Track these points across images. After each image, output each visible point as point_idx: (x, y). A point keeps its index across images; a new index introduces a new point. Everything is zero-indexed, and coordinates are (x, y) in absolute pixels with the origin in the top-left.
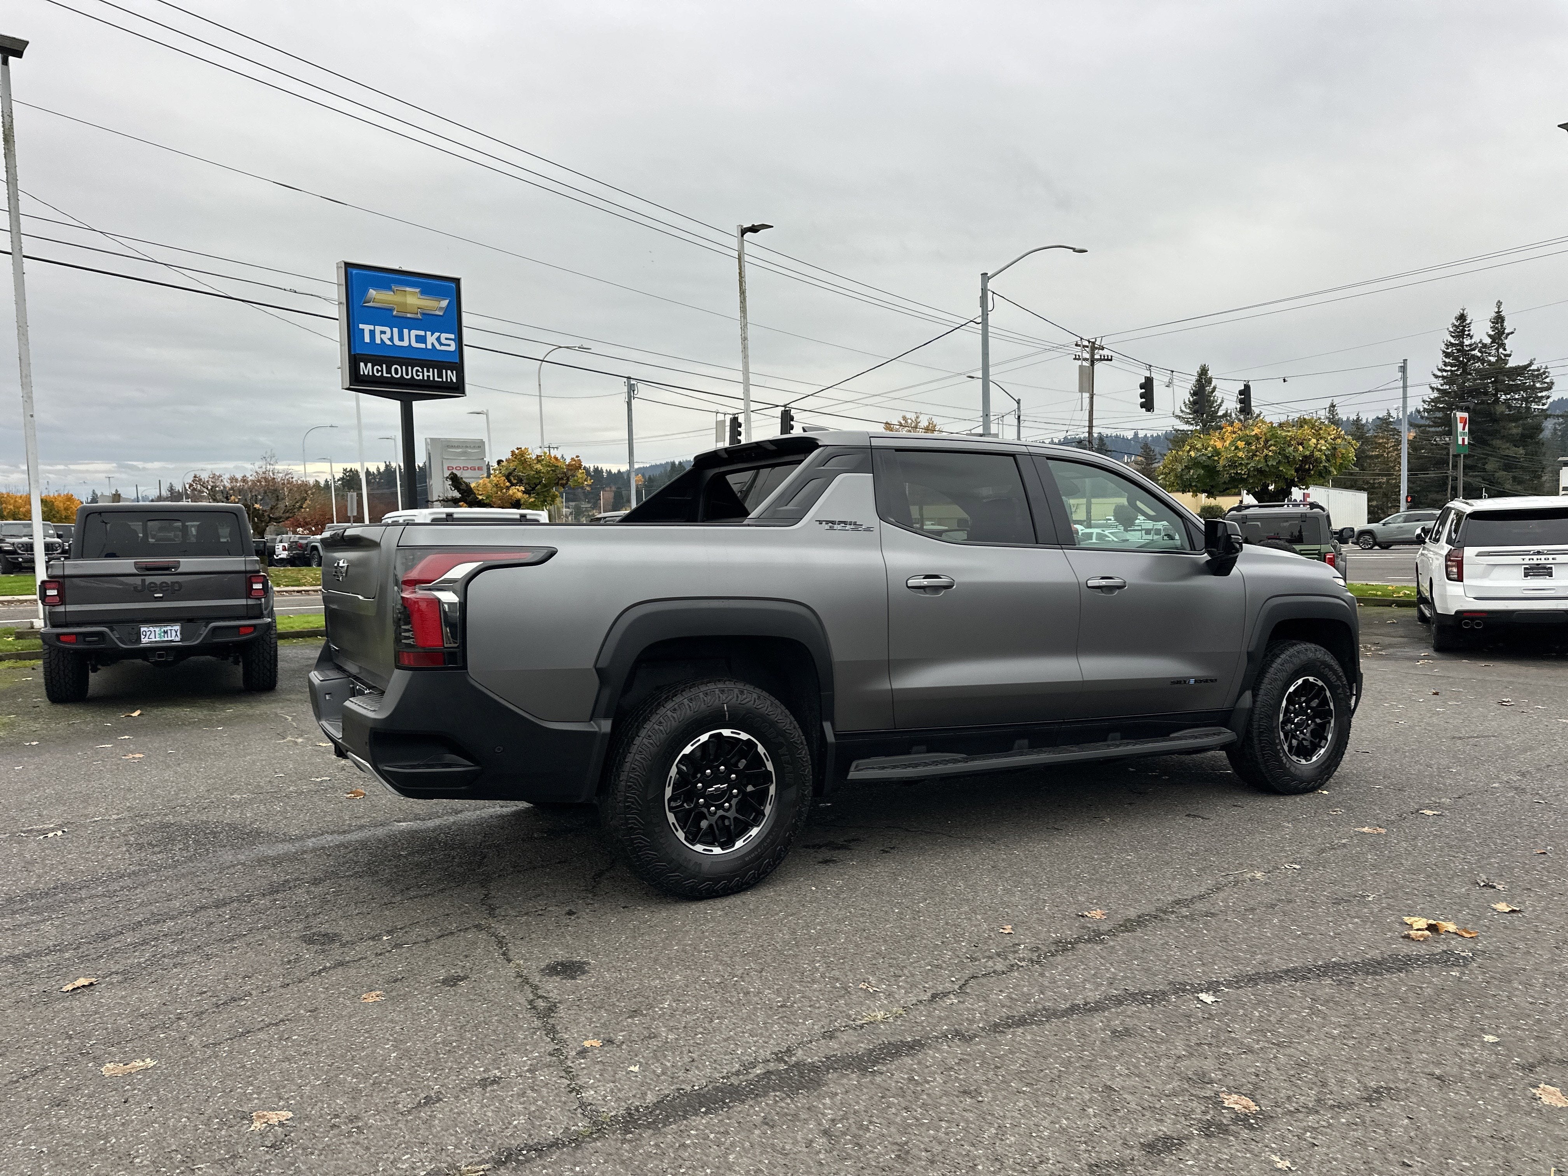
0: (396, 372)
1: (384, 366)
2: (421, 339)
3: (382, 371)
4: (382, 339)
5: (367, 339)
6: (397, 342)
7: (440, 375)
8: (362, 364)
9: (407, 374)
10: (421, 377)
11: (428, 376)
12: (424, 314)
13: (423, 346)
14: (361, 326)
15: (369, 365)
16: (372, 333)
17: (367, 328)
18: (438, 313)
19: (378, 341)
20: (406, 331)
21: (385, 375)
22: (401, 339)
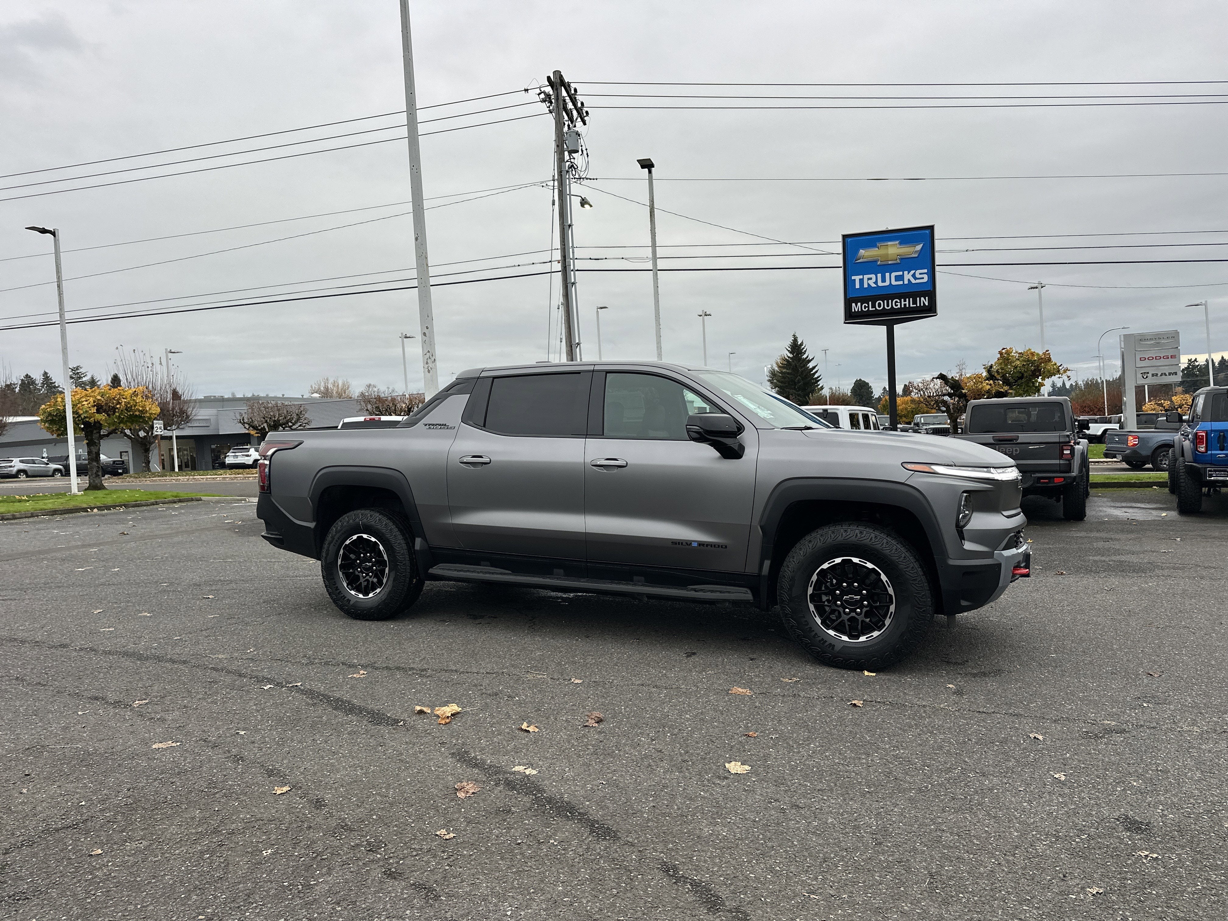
0: (879, 305)
1: (870, 303)
2: (899, 278)
3: (868, 307)
4: (868, 283)
5: (857, 286)
6: (880, 284)
7: (915, 302)
8: (854, 305)
9: (888, 306)
10: (899, 306)
11: (905, 305)
12: (902, 259)
13: (901, 283)
14: (853, 278)
15: (859, 304)
16: (861, 281)
17: (857, 278)
18: (914, 256)
19: (866, 286)
20: (887, 275)
21: (871, 309)
22: (884, 280)
